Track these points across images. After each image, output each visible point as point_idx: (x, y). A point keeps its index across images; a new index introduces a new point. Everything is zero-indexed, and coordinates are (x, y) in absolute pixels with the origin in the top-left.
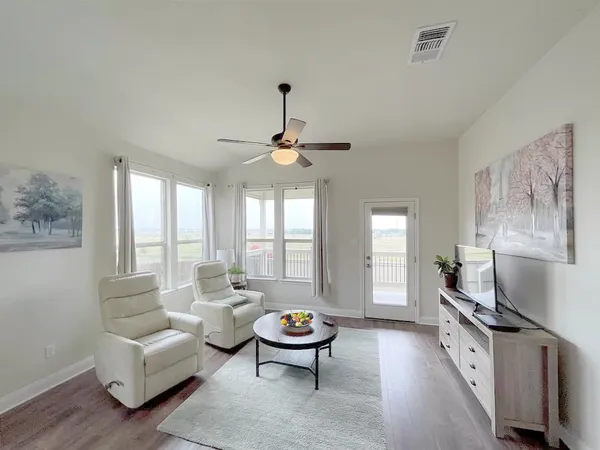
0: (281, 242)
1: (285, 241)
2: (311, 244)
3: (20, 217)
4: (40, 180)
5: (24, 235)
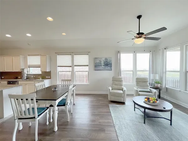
3: (104, 65)
4: (106, 59)
5: (104, 68)
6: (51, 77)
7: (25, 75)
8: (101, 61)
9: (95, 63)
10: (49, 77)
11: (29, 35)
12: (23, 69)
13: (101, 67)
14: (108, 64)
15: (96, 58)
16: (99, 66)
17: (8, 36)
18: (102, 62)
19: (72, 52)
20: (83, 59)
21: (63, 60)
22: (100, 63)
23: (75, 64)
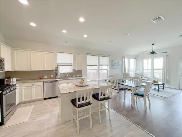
0: (153, 70)
1: (154, 69)
2: (162, 70)
6: (81, 75)
10: (80, 75)
12: (57, 68)
13: (115, 66)
14: (119, 64)
15: (112, 60)
18: (116, 63)
19: (98, 54)
23: (100, 64)
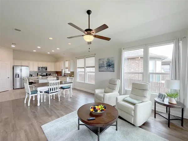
3: (106, 66)
4: (108, 59)
5: (106, 69)
7: (63, 74)
8: (103, 62)
9: (99, 64)
10: (73, 76)
11: (58, 49)
12: (62, 70)
13: (104, 68)
14: (110, 64)
15: (100, 59)
16: (103, 67)
17: (53, 51)
18: (105, 63)
19: (85, 56)
20: (91, 61)
21: (80, 63)
22: (104, 64)
23: (86, 66)
